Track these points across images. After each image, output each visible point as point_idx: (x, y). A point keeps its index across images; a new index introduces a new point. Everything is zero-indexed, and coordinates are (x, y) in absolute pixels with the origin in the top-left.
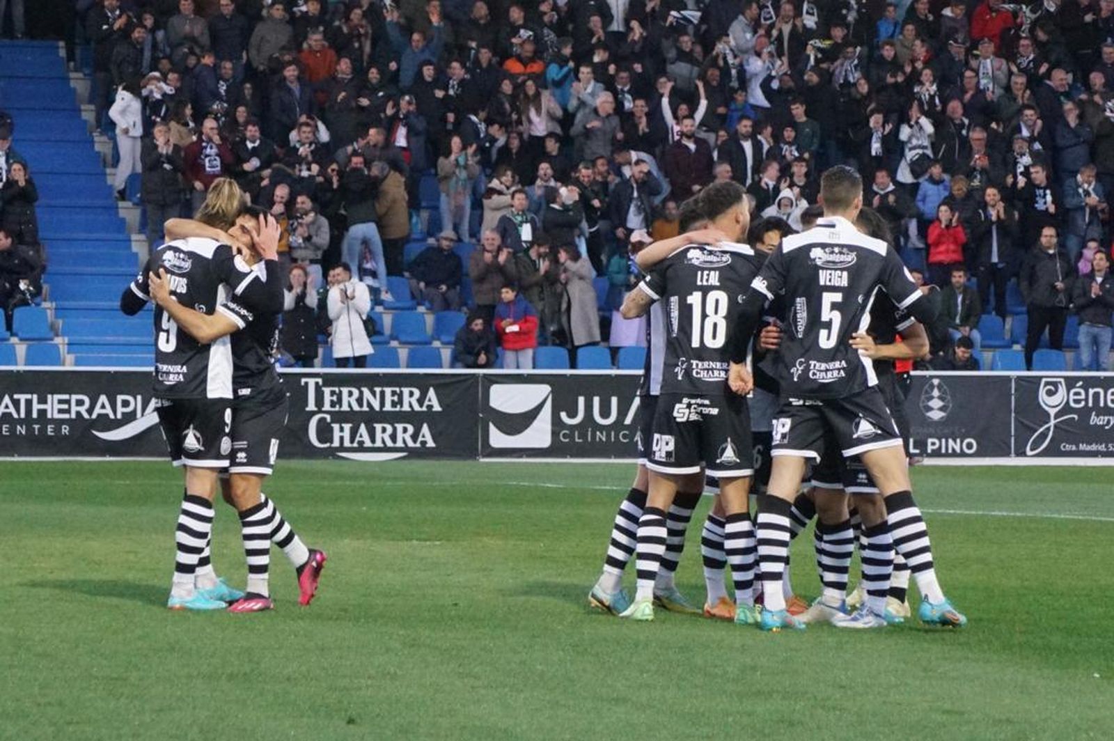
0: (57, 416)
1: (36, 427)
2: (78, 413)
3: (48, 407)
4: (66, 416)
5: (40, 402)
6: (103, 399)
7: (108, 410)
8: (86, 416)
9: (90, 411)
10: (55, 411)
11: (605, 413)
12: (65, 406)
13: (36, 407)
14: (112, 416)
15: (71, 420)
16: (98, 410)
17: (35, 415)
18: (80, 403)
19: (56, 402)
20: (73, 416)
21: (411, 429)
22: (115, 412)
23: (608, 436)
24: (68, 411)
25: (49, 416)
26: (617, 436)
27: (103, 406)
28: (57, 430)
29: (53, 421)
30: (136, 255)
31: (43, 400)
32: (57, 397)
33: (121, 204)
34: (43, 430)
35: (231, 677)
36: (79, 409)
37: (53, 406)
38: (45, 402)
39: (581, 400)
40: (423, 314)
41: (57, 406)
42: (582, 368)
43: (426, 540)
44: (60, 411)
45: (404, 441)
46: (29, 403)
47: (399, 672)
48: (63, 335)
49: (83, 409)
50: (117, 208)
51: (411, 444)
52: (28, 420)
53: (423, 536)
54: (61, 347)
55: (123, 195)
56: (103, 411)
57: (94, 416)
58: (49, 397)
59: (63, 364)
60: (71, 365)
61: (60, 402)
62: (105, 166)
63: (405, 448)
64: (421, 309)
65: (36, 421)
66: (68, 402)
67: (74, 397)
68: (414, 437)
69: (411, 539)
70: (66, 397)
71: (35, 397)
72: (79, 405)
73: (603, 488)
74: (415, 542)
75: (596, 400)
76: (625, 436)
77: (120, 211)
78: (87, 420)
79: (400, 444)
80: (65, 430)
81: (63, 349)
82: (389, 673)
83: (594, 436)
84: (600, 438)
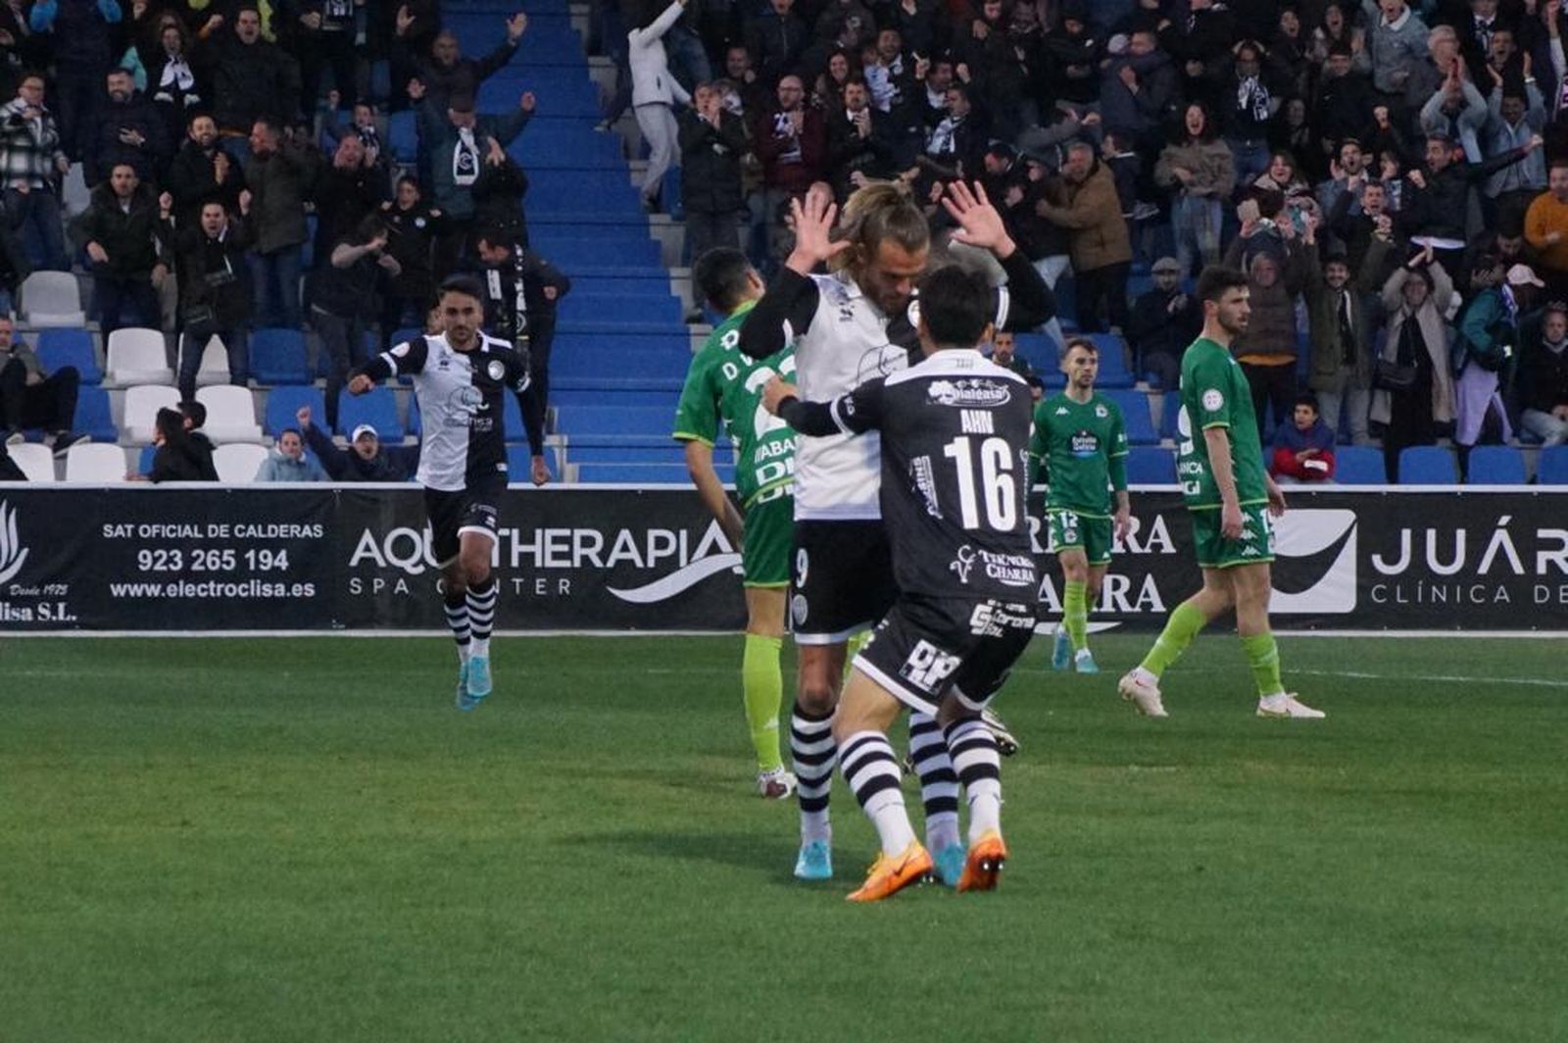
0: (550, 563)
1: (518, 581)
2: (585, 559)
3: (536, 549)
4: (566, 564)
5: (522, 542)
6: (625, 535)
7: (634, 554)
8: (598, 563)
9: (604, 555)
10: (548, 556)
11: (1446, 555)
12: (565, 548)
13: (517, 549)
14: (639, 564)
15: (573, 569)
16: (616, 554)
17: (515, 563)
18: (587, 542)
19: (548, 540)
20: (577, 563)
21: (1125, 583)
22: (644, 556)
23: (1451, 594)
24: (569, 556)
25: (538, 563)
26: (1465, 594)
27: (625, 548)
28: (552, 585)
29: (544, 571)
30: (678, 300)
31: (527, 538)
32: (550, 533)
33: (653, 218)
34: (529, 586)
35: (834, 989)
36: (586, 551)
37: (544, 547)
38: (532, 542)
39: (1406, 534)
40: (1146, 394)
41: (550, 548)
43: (1151, 765)
44: (556, 556)
45: (1115, 604)
46: (505, 543)
47: (1110, 981)
48: (560, 432)
49: (592, 553)
50: (647, 225)
51: (1125, 607)
52: (505, 570)
53: (1147, 760)
54: (557, 451)
55: (656, 204)
56: (625, 556)
57: (610, 564)
58: (539, 532)
59: (560, 479)
60: (573, 481)
61: (556, 540)
62: (628, 156)
63: (1117, 615)
64: (1143, 387)
65: (517, 572)
66: (568, 540)
67: (579, 533)
68: (1132, 597)
69: (1127, 764)
70: (566, 532)
71: (515, 533)
72: (585, 546)
73: (1444, 678)
74: (1135, 769)
75: (1431, 534)
76: (1478, 594)
77: (652, 229)
78: (599, 569)
79: (1108, 607)
80: (564, 586)
81: (560, 456)
82: (1093, 983)
83: (1427, 594)
84: (1437, 596)
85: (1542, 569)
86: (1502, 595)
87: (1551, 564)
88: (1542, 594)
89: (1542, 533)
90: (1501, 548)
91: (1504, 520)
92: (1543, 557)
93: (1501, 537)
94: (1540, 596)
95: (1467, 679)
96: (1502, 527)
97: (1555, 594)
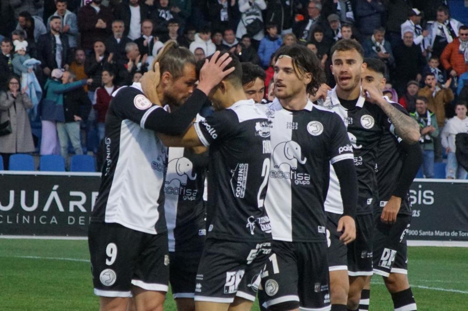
11: (29, 202)
23: (31, 220)
26: (37, 220)
39: (12, 193)
42: (13, 170)
73: (29, 257)
75: (23, 193)
76: (43, 220)
83: (21, 219)
84: (25, 220)
85: (71, 209)
86: (54, 220)
87: (76, 207)
88: (71, 220)
89: (72, 193)
90: (54, 201)
91: (56, 187)
92: (72, 204)
93: (54, 195)
94: (71, 221)
95: (39, 257)
96: (54, 190)
97: (77, 220)
